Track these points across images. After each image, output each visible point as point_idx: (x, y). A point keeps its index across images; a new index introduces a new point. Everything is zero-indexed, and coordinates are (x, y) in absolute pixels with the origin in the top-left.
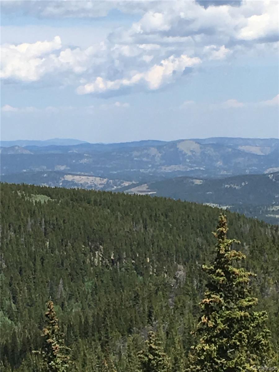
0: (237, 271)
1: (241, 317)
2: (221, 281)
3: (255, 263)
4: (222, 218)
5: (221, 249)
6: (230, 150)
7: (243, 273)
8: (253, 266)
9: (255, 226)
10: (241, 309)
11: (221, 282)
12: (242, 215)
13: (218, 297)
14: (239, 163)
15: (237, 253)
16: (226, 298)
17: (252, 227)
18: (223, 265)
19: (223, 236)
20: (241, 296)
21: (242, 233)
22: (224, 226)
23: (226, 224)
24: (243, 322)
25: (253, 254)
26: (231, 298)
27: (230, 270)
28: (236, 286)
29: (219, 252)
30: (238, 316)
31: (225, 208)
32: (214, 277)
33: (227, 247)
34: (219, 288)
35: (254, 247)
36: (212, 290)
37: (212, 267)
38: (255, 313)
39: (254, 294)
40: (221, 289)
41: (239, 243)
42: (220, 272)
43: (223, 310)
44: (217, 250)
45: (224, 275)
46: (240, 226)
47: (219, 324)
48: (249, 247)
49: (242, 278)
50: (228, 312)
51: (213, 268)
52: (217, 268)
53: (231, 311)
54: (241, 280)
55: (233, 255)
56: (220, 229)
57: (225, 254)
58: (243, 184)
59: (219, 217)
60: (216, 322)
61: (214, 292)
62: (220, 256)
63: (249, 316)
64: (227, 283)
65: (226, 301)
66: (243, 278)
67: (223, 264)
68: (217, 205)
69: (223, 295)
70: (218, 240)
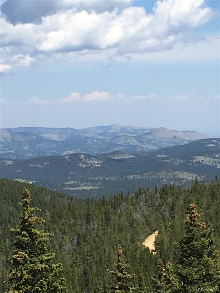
0: (38, 233)
1: (42, 268)
2: (26, 240)
3: (55, 226)
4: (25, 191)
5: (26, 215)
6: (34, 137)
7: (43, 234)
8: (53, 228)
9: (54, 196)
10: (42, 262)
11: (26, 242)
12: (45, 188)
13: (23, 253)
14: (42, 147)
15: (39, 219)
16: (30, 254)
17: (52, 197)
18: (27, 228)
19: (27, 205)
20: (41, 252)
21: (45, 202)
22: (28, 197)
23: (29, 196)
24: (44, 272)
25: (53, 219)
26: (34, 253)
27: (33, 232)
28: (38, 244)
29: (24, 218)
30: (40, 268)
31: (31, 183)
32: (20, 237)
33: (30, 214)
34: (24, 246)
35: (54, 213)
36: (19, 248)
37: (19, 230)
38: (54, 266)
39: (54, 250)
40: (26, 247)
41: (40, 210)
42: (25, 234)
43: (28, 263)
44: (23, 216)
45: (28, 236)
46: (43, 197)
47: (25, 274)
48: (50, 213)
49: (43, 238)
50: (31, 265)
51: (20, 231)
52: (22, 230)
53: (34, 264)
54: (41, 239)
55: (35, 220)
56: (24, 199)
57: (29, 219)
58: (45, 164)
59: (24, 190)
60: (22, 273)
61: (21, 249)
62: (25, 221)
63: (48, 268)
64: (30, 242)
65: (30, 256)
66: (44, 237)
68: (24, 180)
69: (28, 252)
70: (23, 208)
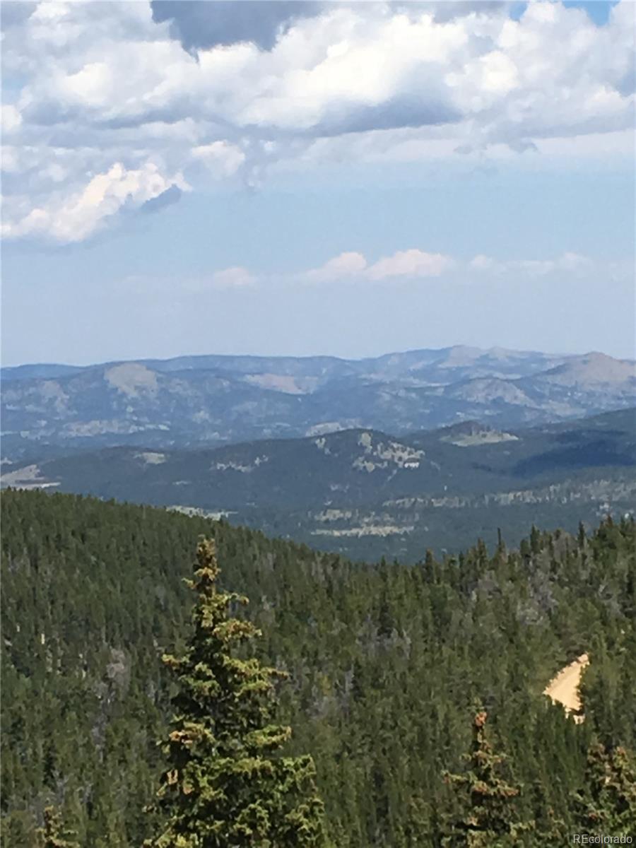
0: (242, 666)
1: (254, 771)
2: (206, 690)
3: (288, 641)
4: (204, 547)
5: (205, 616)
6: (226, 384)
7: (257, 671)
8: (283, 649)
9: (286, 556)
10: (253, 752)
11: (207, 694)
12: (257, 532)
13: (200, 727)
14: (247, 413)
15: (243, 625)
16: (219, 729)
17: (278, 558)
18: (209, 654)
19: (208, 588)
20: (252, 722)
21: (257, 572)
22: (210, 565)
23: (215, 559)
24: (260, 782)
25: (283, 621)
26: (232, 728)
27: (227, 665)
28: (242, 699)
29: (199, 623)
30: (246, 770)
31: (217, 516)
32: (191, 681)
33: (218, 612)
34: (202, 706)
35: (285, 604)
36: (187, 712)
37: (185, 659)
38: (288, 762)
39: (286, 712)
40: (208, 708)
41: (245, 601)
42: (203, 670)
43: (214, 755)
44: (197, 618)
45: (214, 676)
46: (252, 557)
47: (204, 788)
48: (274, 606)
49: (255, 681)
50: (223, 761)
51: (188, 661)
52: (195, 659)
53: (231, 757)
54: (252, 685)
55: (232, 629)
56: (200, 570)
57: (214, 627)
58: (257, 461)
59: (199, 544)
60: (196, 784)
61: (192, 715)
62: (202, 633)
63: (272, 769)
64: (220, 694)
65: (219, 735)
66: (258, 680)
67: (208, 651)
68: (197, 510)
69: (212, 722)
70: (198, 597)
